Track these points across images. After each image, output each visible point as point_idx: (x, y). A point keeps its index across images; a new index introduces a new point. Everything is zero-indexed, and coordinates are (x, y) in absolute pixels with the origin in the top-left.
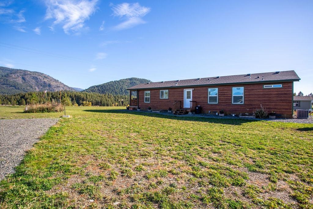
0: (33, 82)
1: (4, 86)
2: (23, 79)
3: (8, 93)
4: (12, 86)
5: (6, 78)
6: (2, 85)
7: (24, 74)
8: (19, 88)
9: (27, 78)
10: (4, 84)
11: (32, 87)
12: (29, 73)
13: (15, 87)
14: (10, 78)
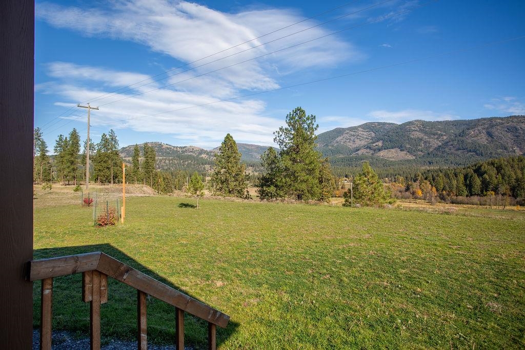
0: (508, 138)
1: (459, 152)
2: (490, 134)
3: (464, 165)
4: (470, 151)
5: (461, 138)
6: (456, 150)
7: (490, 124)
8: (482, 153)
9: (496, 132)
10: (459, 149)
11: (506, 149)
12: (499, 121)
13: (475, 152)
14: (467, 137)
